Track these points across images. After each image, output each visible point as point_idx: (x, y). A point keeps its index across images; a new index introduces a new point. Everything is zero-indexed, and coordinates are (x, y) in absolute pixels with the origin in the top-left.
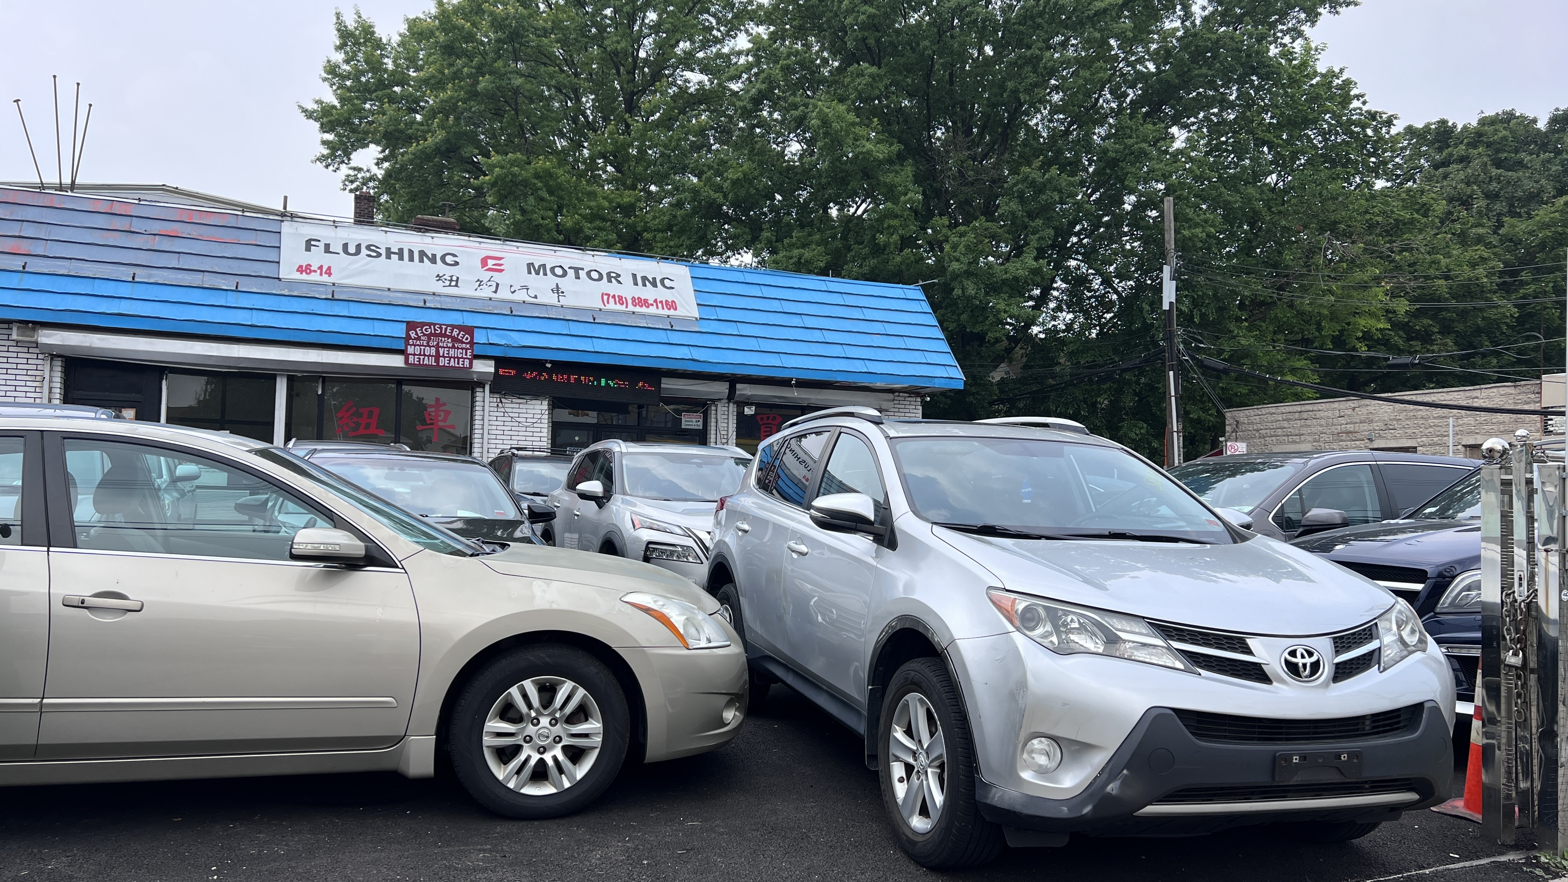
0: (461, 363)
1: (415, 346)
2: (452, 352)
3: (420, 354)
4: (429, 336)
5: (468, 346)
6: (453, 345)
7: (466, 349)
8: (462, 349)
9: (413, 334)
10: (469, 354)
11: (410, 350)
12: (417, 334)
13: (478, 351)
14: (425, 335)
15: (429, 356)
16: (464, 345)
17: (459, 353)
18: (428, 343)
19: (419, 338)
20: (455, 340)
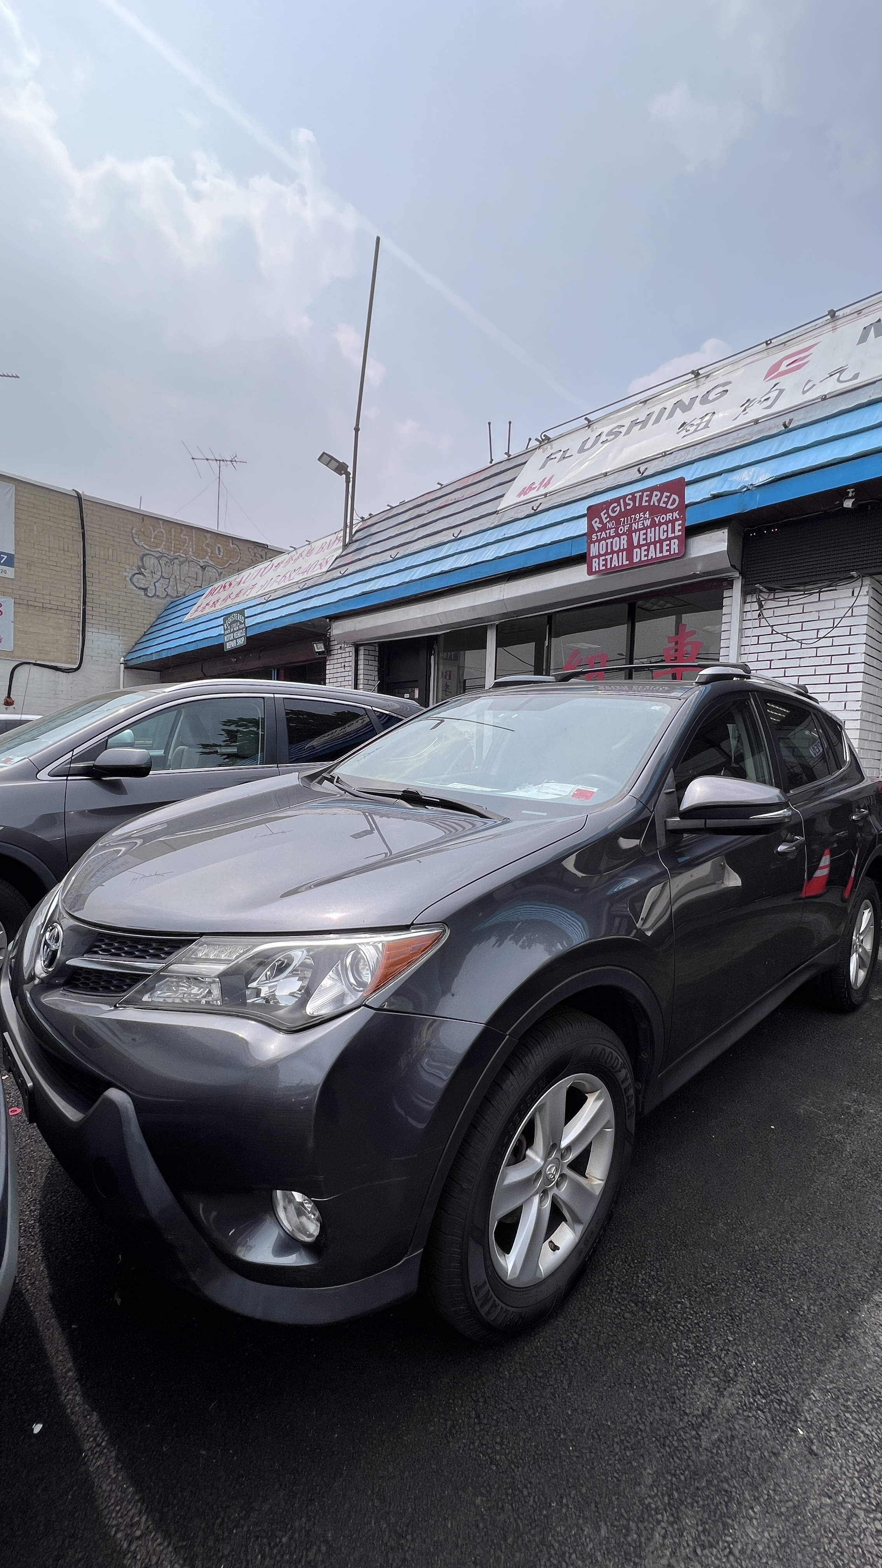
0: (665, 548)
1: (599, 541)
2: (651, 535)
3: (606, 554)
4: (617, 519)
5: (676, 515)
6: (653, 521)
7: (673, 522)
8: (666, 523)
9: (596, 525)
10: (677, 528)
11: (594, 550)
12: (601, 522)
13: (693, 518)
14: (611, 518)
15: (617, 552)
16: (669, 516)
17: (661, 533)
18: (616, 531)
19: (604, 528)
20: (656, 510)
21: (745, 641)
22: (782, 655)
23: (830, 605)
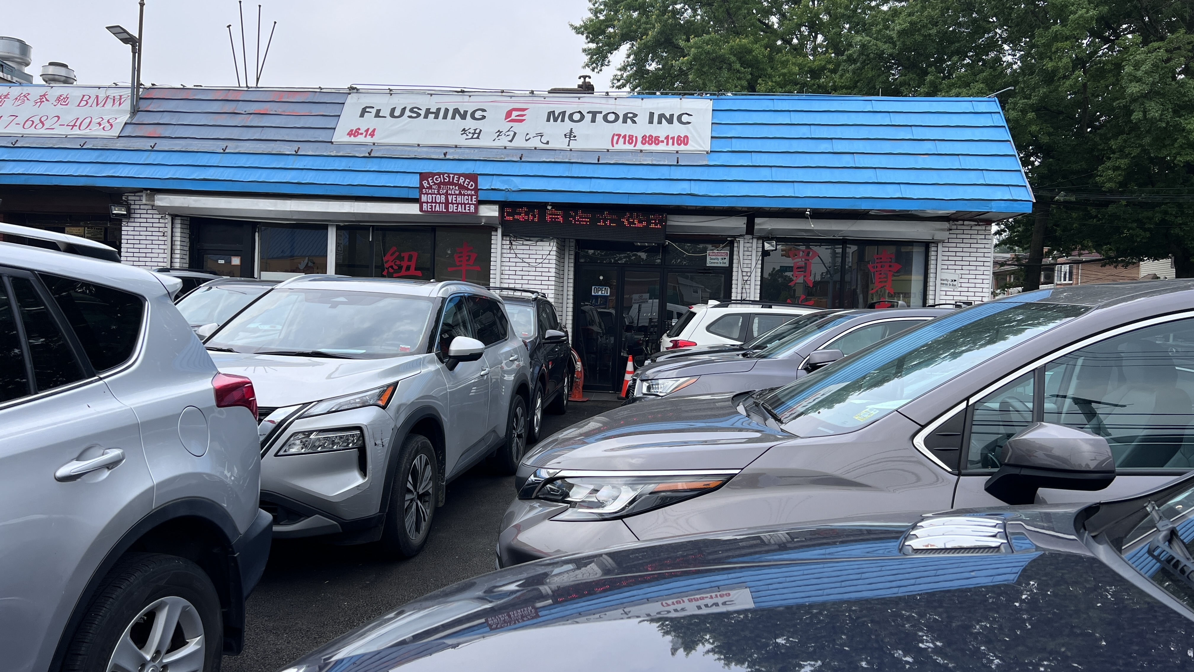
0: (467, 208)
1: (428, 194)
2: (459, 199)
3: (432, 202)
4: (439, 185)
5: (473, 192)
6: (460, 193)
7: (472, 196)
8: (468, 195)
9: (426, 185)
10: (474, 200)
11: (424, 198)
12: (429, 183)
13: (482, 196)
14: (435, 184)
15: (439, 203)
16: (469, 192)
17: (465, 199)
18: (438, 191)
19: (430, 187)
20: (461, 187)
21: (504, 260)
22: (521, 269)
23: (541, 248)
